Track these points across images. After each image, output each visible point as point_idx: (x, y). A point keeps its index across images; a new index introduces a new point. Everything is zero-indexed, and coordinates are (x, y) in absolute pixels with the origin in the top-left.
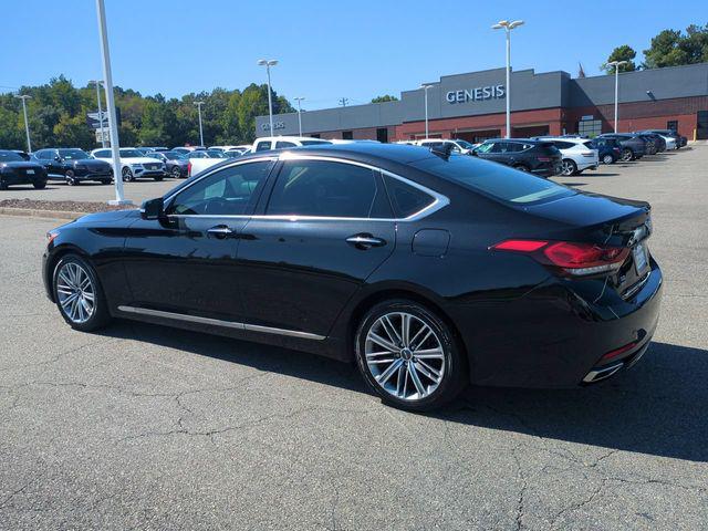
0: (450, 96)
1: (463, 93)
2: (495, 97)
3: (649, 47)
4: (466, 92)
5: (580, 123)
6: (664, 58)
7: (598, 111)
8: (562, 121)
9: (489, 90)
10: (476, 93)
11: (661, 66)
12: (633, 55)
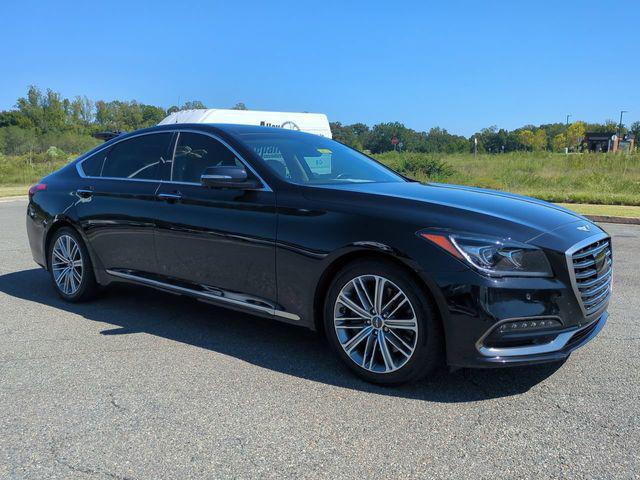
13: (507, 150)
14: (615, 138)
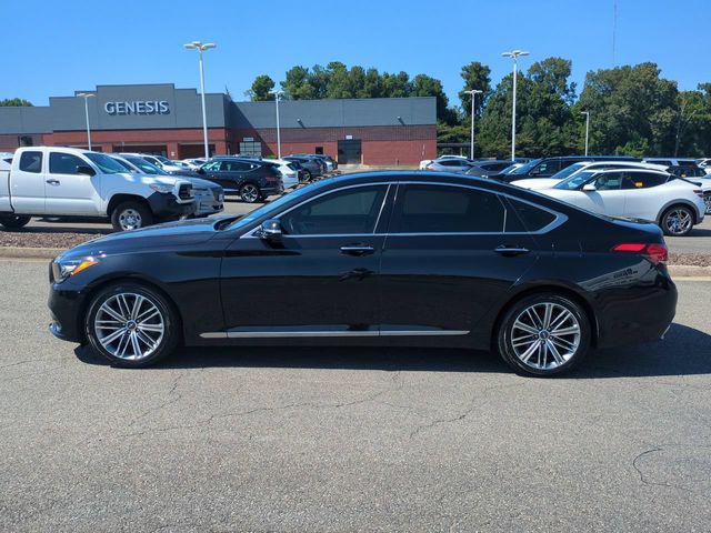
0: (109, 106)
1: (124, 105)
2: (159, 112)
3: (284, 79)
4: (127, 104)
5: (241, 144)
6: (298, 91)
7: (257, 134)
8: (227, 142)
9: (153, 104)
10: (138, 107)
11: (296, 97)
12: (273, 85)
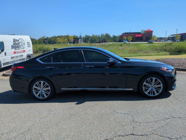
13: (53, 43)
14: (80, 40)
